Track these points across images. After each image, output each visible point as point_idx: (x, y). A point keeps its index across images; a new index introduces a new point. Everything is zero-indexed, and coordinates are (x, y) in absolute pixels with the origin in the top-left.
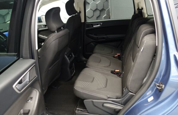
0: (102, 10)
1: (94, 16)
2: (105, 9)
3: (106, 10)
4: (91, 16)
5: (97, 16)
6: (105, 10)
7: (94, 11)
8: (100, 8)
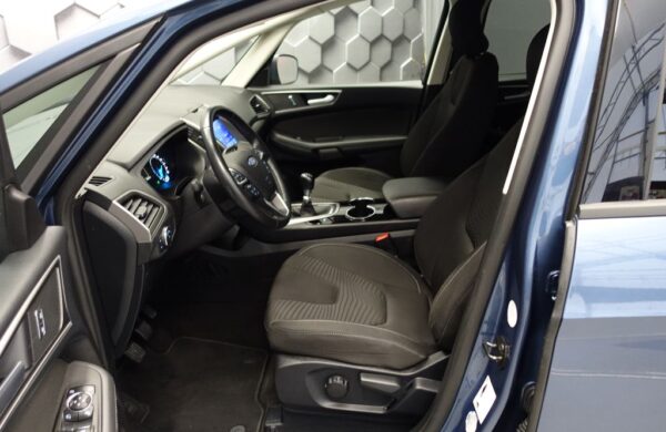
0: (400, 41)
1: (372, 64)
2: (408, 35)
3: (413, 41)
4: (363, 63)
5: (383, 61)
6: (409, 41)
7: (373, 44)
8: (392, 34)
